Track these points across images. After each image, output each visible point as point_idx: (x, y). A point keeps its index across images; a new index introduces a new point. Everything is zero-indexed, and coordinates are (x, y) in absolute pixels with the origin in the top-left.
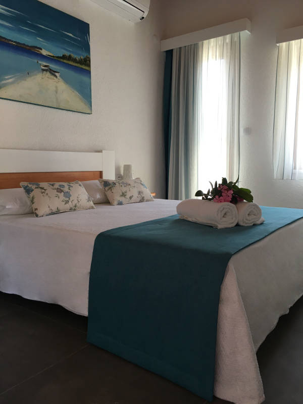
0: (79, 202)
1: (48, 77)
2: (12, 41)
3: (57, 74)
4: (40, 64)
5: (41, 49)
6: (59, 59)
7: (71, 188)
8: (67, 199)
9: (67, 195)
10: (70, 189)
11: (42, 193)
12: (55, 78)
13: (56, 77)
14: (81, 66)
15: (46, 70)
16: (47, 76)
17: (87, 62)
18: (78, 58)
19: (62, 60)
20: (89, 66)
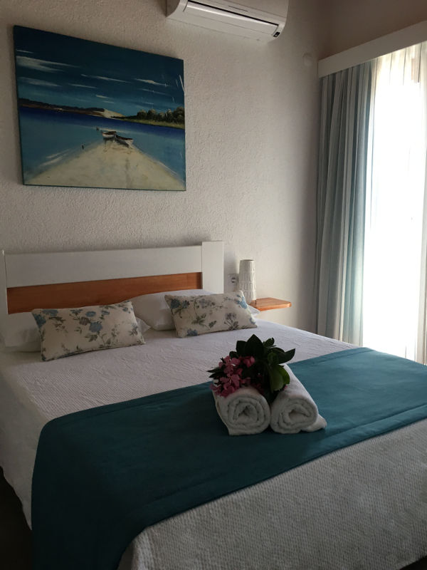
0: (114, 336)
1: (113, 149)
2: (58, 107)
3: (128, 142)
4: (102, 132)
5: (103, 110)
6: (131, 120)
7: (105, 317)
8: (95, 333)
9: (97, 328)
10: (102, 318)
11: (57, 325)
12: (125, 148)
13: (127, 145)
14: (169, 125)
15: (111, 139)
16: (112, 146)
17: (179, 117)
18: (163, 113)
19: (135, 121)
20: (183, 121)
